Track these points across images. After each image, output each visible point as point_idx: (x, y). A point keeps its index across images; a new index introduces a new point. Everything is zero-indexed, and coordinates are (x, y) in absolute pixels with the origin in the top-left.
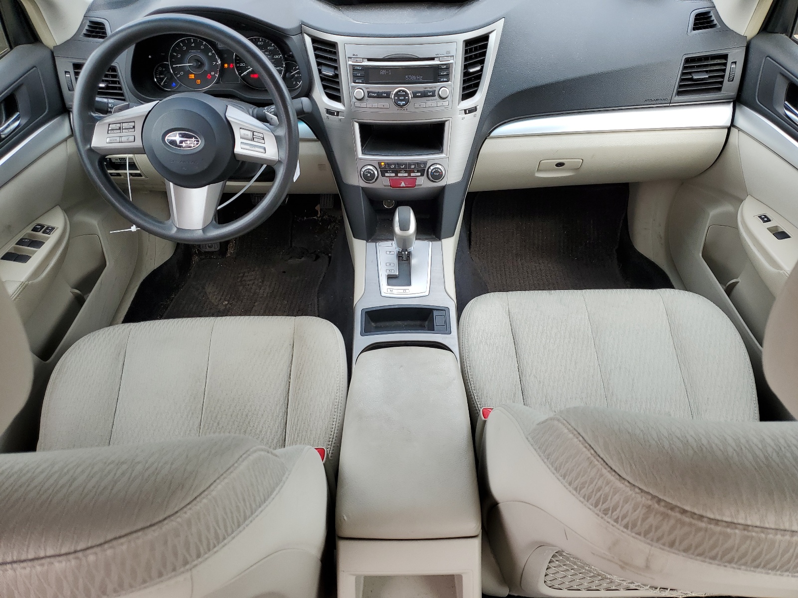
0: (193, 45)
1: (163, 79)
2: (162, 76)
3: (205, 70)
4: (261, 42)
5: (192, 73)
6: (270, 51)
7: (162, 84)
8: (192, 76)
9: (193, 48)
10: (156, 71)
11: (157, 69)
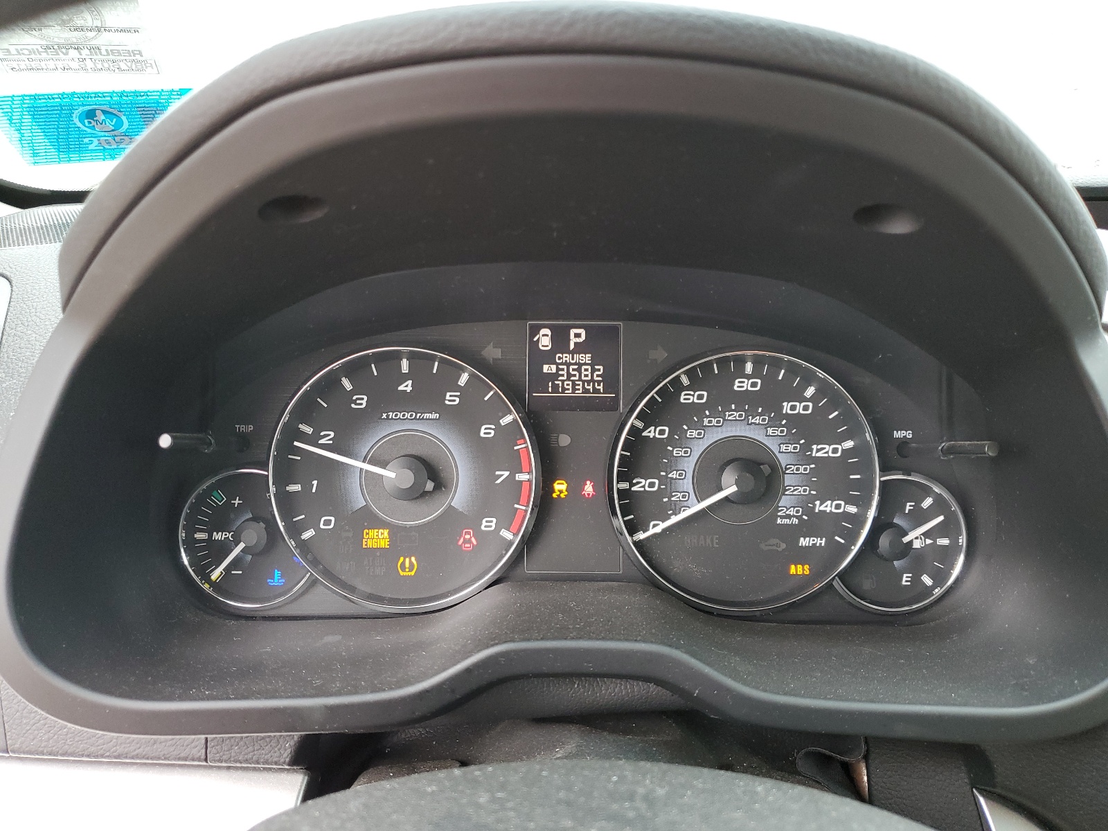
0: (407, 386)
1: (224, 549)
2: (218, 536)
3: (450, 507)
4: (748, 377)
5: (378, 523)
6: (794, 420)
7: (215, 575)
8: (378, 538)
9: (404, 402)
10: (195, 509)
11: (202, 500)
